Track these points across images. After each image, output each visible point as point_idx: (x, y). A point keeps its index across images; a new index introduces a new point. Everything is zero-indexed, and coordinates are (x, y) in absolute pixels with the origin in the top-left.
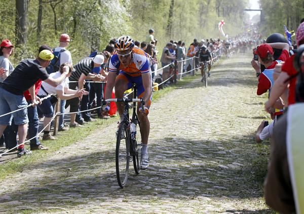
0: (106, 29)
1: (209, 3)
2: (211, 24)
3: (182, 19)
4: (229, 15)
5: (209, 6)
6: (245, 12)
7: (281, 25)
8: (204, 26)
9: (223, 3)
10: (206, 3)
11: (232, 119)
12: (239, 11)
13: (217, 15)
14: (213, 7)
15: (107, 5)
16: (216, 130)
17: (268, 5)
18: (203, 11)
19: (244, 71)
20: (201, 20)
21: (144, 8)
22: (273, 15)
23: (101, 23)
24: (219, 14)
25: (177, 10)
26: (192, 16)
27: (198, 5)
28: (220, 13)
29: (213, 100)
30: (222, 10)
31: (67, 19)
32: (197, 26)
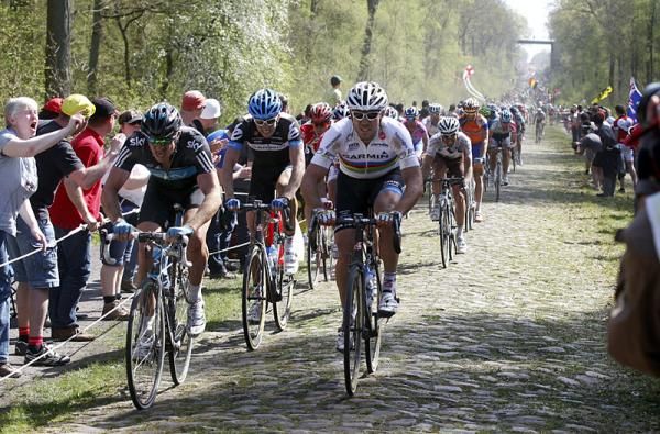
0: (237, 77)
1: (444, 26)
2: (447, 71)
3: (389, 58)
4: (484, 52)
5: (446, 31)
6: (517, 45)
7: (596, 74)
8: (433, 75)
9: (474, 27)
10: (439, 26)
11: (549, 275)
12: (504, 45)
13: (461, 52)
14: (453, 34)
15: (239, 24)
16: (525, 299)
17: (569, 30)
18: (433, 43)
19: (538, 172)
20: (429, 61)
21: (310, 33)
22: (580, 52)
23: (227, 64)
24: (464, 50)
25: (379, 40)
26: (410, 52)
27: (423, 30)
28: (467, 48)
29: (493, 233)
30: (470, 41)
31: (153, 54)
32: (420, 75)
